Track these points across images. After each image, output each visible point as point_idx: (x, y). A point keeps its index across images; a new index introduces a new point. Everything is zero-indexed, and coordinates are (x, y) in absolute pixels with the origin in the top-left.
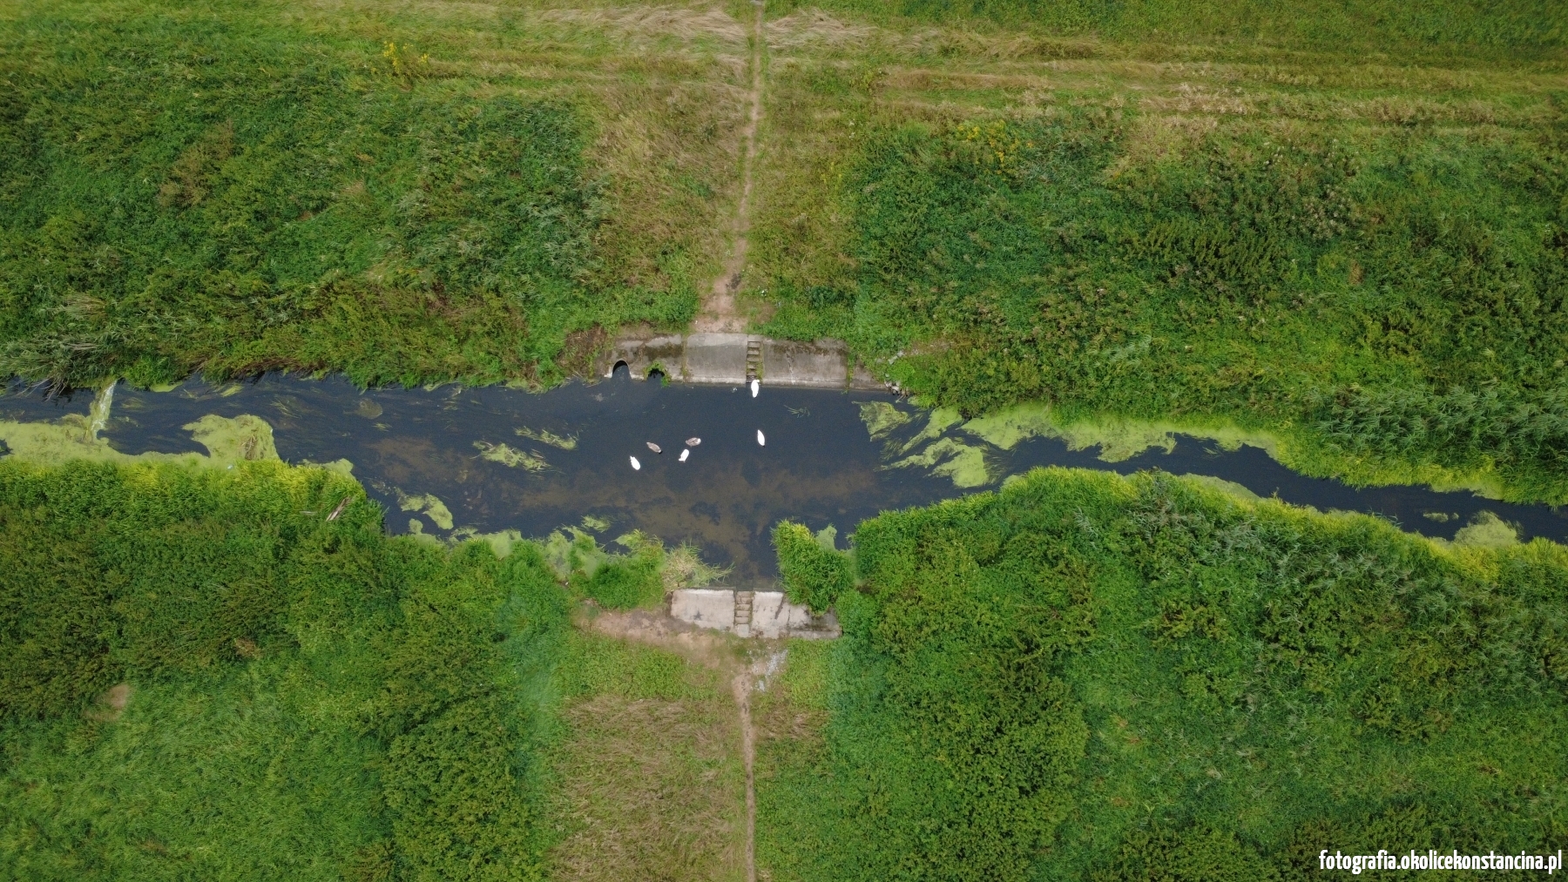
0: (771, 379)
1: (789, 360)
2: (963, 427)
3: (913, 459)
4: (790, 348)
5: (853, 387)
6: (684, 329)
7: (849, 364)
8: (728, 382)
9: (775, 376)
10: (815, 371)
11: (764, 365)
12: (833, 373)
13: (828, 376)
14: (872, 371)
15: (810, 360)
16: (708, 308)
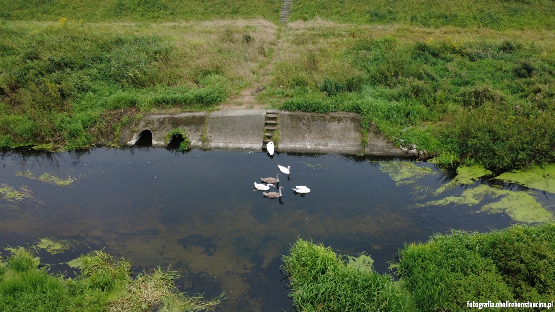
0: (286, 145)
1: (304, 128)
2: (498, 178)
3: (452, 199)
4: (306, 117)
5: (369, 152)
6: (210, 108)
7: (362, 130)
8: (245, 147)
9: (290, 142)
10: (330, 137)
11: (280, 132)
12: (348, 138)
13: (343, 141)
14: (386, 136)
15: (325, 127)
16: (234, 101)
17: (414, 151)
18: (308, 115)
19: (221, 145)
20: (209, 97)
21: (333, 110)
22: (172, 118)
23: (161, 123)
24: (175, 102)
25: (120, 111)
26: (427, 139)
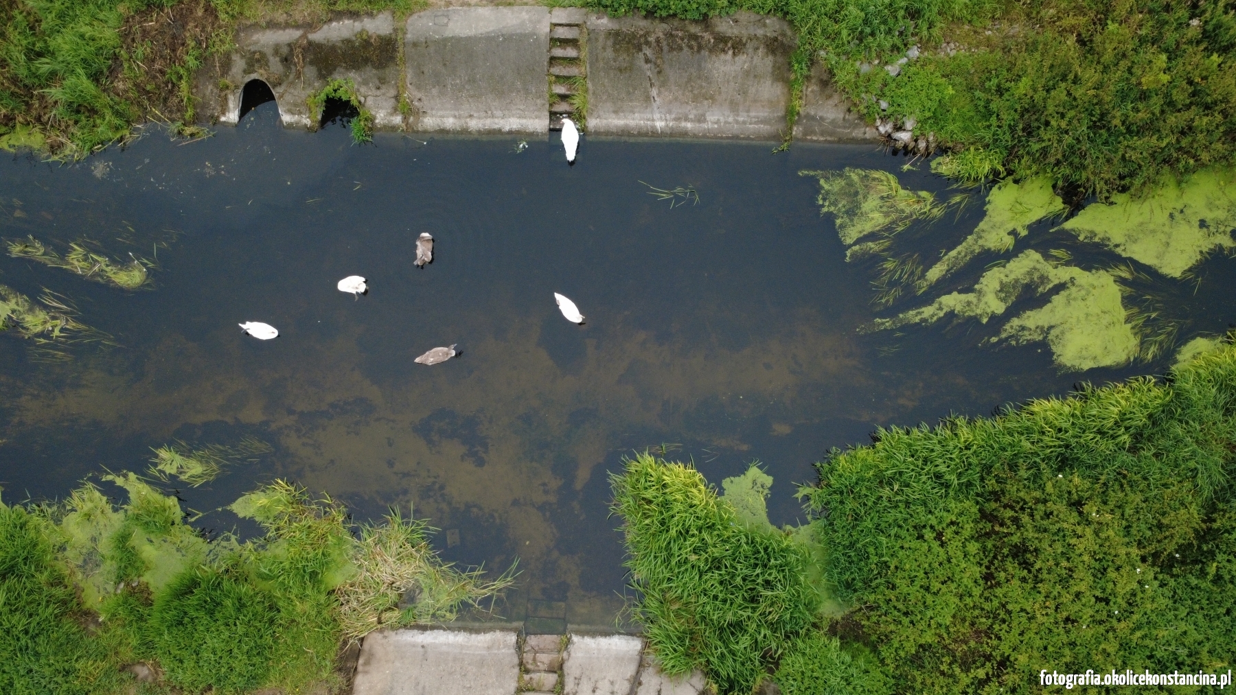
0: (606, 120)
1: (649, 71)
2: (1069, 225)
3: (952, 301)
4: (652, 38)
5: (800, 136)
7: (792, 78)
8: (507, 128)
9: (616, 112)
10: (712, 98)
11: (590, 84)
12: (755, 101)
13: (741, 108)
15: (699, 67)
17: (904, 137)
18: (659, 28)
21: (723, 13)
22: (310, 42)
23: (286, 58)
26: (943, 105)
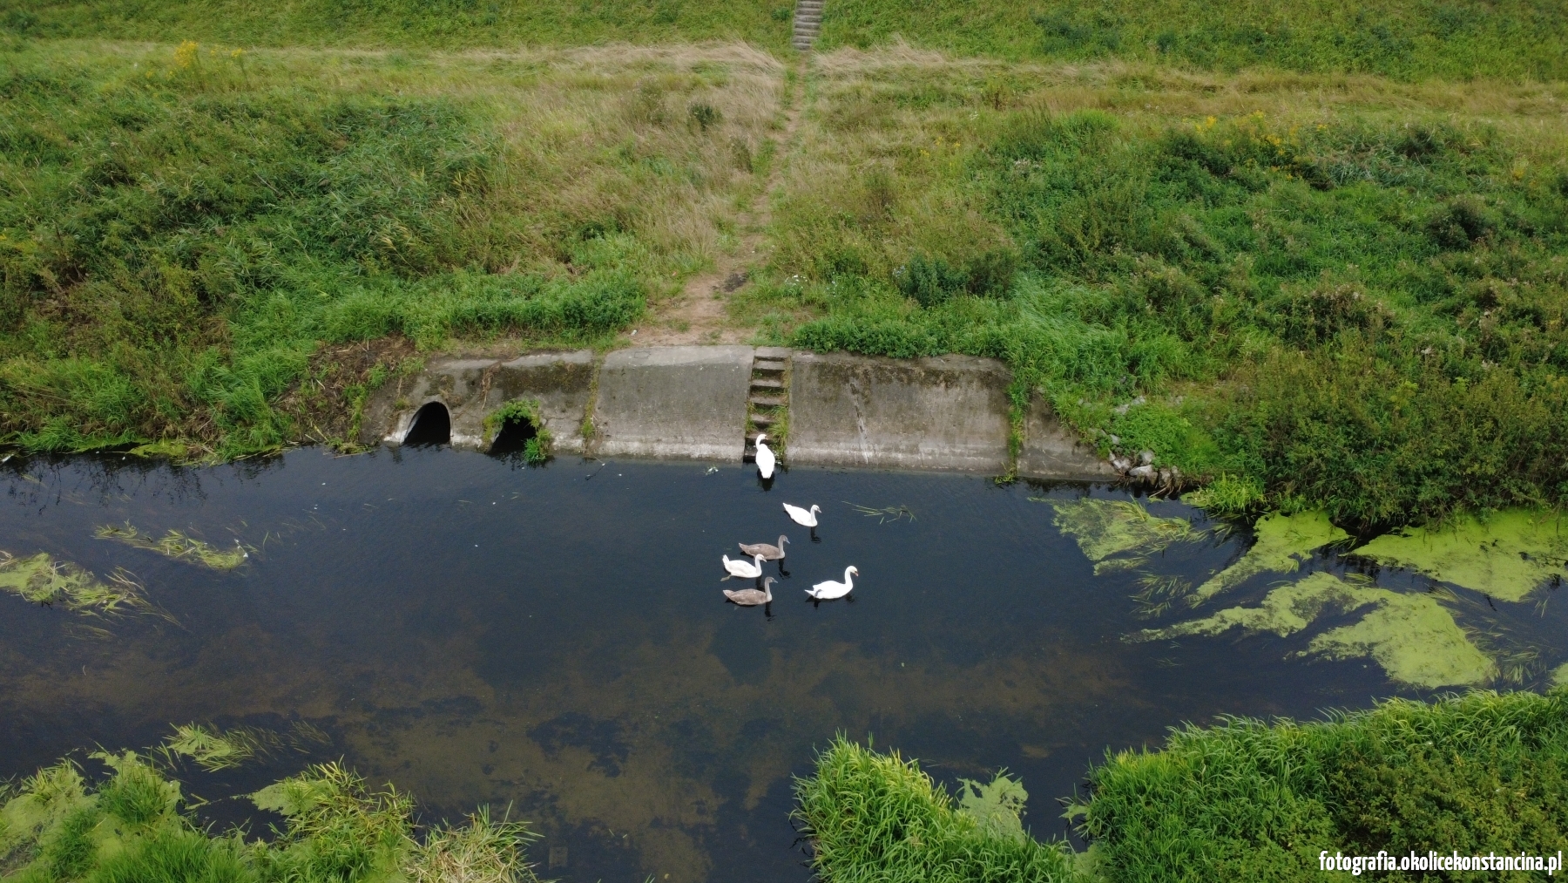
0: (807, 449)
1: (855, 400)
3: (1236, 615)
4: (859, 371)
5: (1026, 470)
6: (603, 341)
7: (1011, 409)
8: (697, 455)
9: (819, 441)
10: (925, 428)
11: (791, 413)
12: (972, 432)
13: (957, 439)
14: (1073, 427)
15: (910, 399)
16: (666, 317)
17: (1145, 470)
18: (867, 364)
19: (635, 447)
20: (601, 308)
21: (934, 352)
22: (503, 369)
23: (473, 383)
24: (509, 322)
25: (360, 347)
26: (1181, 438)
